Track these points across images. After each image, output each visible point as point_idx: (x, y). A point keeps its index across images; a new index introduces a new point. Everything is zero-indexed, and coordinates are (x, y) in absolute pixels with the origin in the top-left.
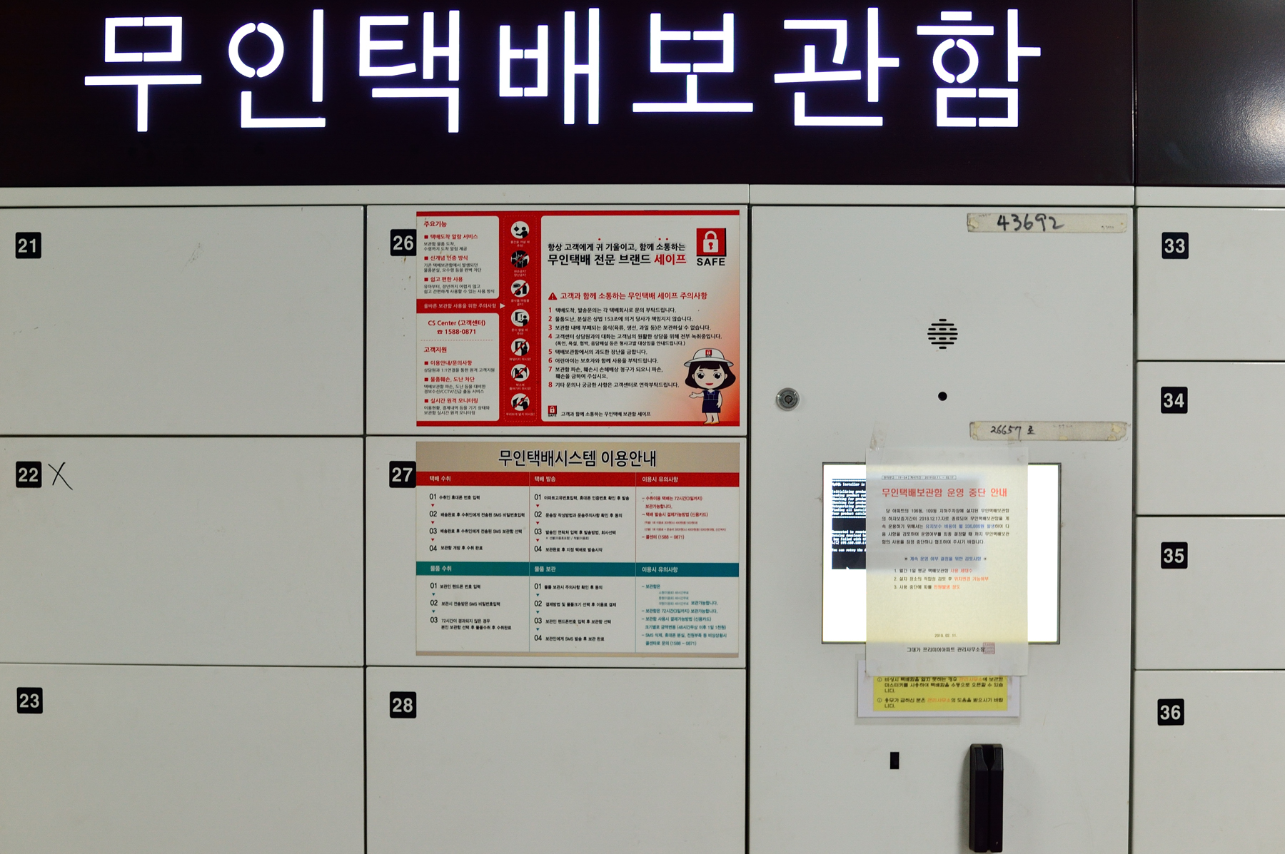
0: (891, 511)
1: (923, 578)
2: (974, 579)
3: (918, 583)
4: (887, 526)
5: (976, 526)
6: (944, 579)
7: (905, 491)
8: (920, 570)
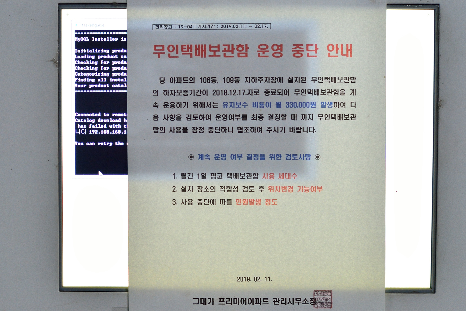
0: (167, 81)
1: (218, 188)
2: (301, 189)
3: (210, 195)
4: (161, 105)
5: (303, 105)
6: (252, 188)
7: (190, 48)
8: (213, 175)
